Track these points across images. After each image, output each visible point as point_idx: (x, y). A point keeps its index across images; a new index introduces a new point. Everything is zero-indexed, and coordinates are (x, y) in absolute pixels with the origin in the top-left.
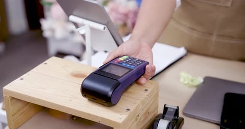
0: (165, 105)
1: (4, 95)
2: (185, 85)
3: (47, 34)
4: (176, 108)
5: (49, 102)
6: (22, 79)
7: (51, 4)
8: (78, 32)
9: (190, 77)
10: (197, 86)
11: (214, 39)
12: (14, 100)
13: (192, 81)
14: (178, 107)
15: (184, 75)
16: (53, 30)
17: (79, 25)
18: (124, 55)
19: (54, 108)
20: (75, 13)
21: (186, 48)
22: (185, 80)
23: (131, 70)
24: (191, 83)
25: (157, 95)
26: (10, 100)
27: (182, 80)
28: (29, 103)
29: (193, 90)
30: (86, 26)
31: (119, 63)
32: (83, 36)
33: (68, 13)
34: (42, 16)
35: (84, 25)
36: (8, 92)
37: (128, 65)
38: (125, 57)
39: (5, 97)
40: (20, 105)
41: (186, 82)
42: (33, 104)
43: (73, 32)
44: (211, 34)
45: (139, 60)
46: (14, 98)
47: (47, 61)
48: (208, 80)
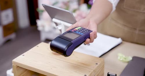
0: (108, 73)
1: (13, 65)
2: (121, 61)
3: (40, 28)
4: (115, 75)
5: (38, 70)
6: (23, 55)
7: (43, 11)
8: (57, 28)
9: (124, 56)
10: (128, 62)
11: (137, 32)
12: (18, 68)
13: (125, 59)
14: (116, 75)
15: (120, 55)
16: (43, 26)
17: (58, 24)
18: (79, 27)
19: (41, 73)
20: (56, 17)
21: (121, 39)
22: (121, 58)
23: (81, 35)
24: (124, 60)
25: (103, 67)
26: (17, 68)
27: (119, 58)
28: (27, 70)
29: (126, 64)
30: (62, 25)
31: (75, 31)
32: (61, 30)
33: (52, 17)
34: (38, 18)
35: (60, 24)
36: (15, 63)
37: (80, 33)
38: (79, 28)
39: (14, 65)
40: (22, 71)
41: (121, 59)
42: (29, 70)
43: (54, 28)
44: (135, 29)
45: (87, 30)
46: (18, 66)
47: (38, 45)
48: (135, 58)
